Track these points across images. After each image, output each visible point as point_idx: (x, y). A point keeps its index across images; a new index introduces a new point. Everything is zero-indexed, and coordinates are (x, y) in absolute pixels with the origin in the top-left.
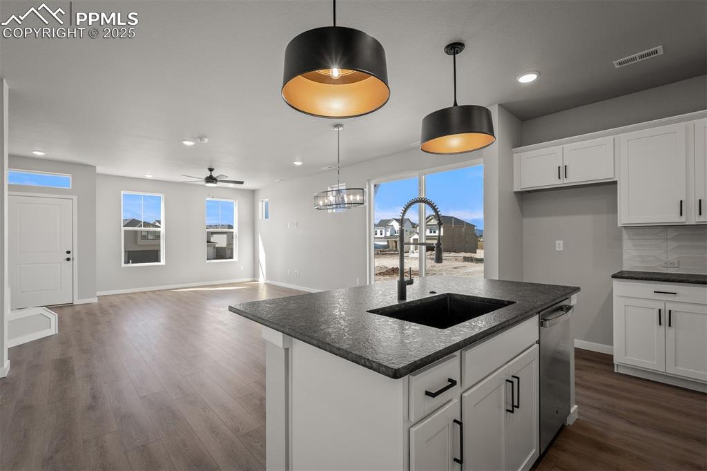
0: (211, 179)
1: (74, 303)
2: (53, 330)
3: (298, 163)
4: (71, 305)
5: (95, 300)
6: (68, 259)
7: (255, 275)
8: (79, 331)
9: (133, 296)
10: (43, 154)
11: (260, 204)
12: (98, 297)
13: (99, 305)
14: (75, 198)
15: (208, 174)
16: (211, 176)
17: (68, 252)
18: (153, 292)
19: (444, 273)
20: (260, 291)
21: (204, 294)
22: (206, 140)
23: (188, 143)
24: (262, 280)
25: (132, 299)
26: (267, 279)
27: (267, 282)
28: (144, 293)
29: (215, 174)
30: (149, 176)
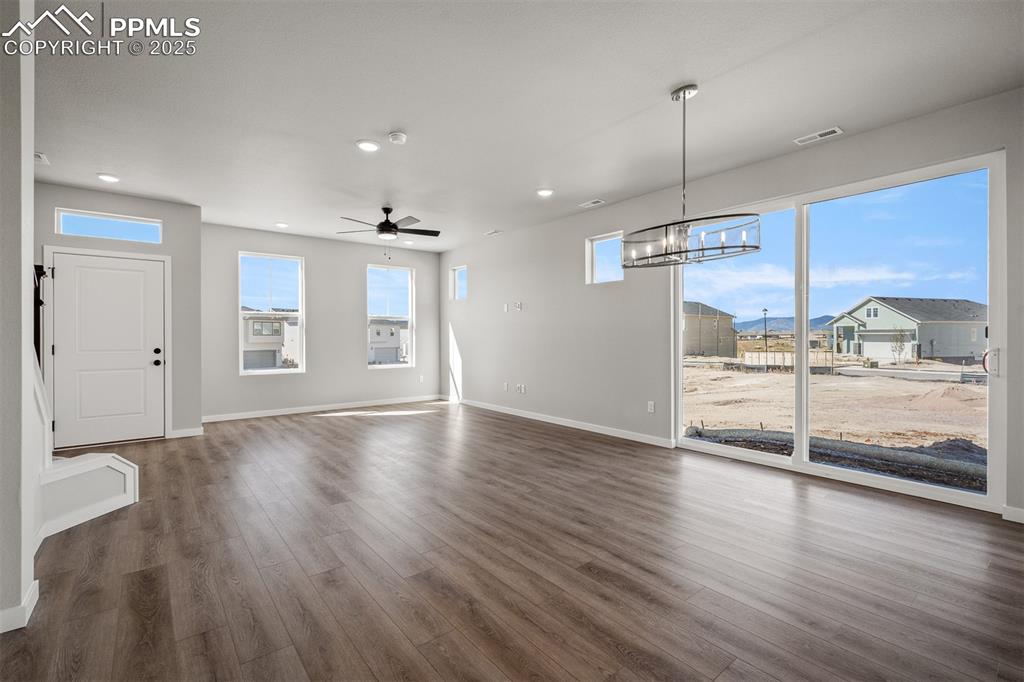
0: (386, 227)
1: (167, 437)
2: (130, 496)
3: (545, 194)
4: (162, 440)
5: (199, 431)
6: (157, 363)
7: (442, 391)
8: (175, 498)
9: (259, 424)
10: (116, 180)
11: (451, 273)
12: (203, 424)
13: (207, 440)
14: (168, 259)
15: (382, 218)
16: (387, 221)
17: (157, 351)
18: (289, 417)
19: (699, 388)
20: (451, 417)
21: (372, 423)
22: (404, 138)
23: (368, 147)
24: (454, 399)
25: (257, 430)
26: (464, 397)
27: (465, 401)
28: (274, 418)
29: (393, 219)
30: (282, 226)
